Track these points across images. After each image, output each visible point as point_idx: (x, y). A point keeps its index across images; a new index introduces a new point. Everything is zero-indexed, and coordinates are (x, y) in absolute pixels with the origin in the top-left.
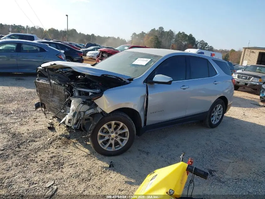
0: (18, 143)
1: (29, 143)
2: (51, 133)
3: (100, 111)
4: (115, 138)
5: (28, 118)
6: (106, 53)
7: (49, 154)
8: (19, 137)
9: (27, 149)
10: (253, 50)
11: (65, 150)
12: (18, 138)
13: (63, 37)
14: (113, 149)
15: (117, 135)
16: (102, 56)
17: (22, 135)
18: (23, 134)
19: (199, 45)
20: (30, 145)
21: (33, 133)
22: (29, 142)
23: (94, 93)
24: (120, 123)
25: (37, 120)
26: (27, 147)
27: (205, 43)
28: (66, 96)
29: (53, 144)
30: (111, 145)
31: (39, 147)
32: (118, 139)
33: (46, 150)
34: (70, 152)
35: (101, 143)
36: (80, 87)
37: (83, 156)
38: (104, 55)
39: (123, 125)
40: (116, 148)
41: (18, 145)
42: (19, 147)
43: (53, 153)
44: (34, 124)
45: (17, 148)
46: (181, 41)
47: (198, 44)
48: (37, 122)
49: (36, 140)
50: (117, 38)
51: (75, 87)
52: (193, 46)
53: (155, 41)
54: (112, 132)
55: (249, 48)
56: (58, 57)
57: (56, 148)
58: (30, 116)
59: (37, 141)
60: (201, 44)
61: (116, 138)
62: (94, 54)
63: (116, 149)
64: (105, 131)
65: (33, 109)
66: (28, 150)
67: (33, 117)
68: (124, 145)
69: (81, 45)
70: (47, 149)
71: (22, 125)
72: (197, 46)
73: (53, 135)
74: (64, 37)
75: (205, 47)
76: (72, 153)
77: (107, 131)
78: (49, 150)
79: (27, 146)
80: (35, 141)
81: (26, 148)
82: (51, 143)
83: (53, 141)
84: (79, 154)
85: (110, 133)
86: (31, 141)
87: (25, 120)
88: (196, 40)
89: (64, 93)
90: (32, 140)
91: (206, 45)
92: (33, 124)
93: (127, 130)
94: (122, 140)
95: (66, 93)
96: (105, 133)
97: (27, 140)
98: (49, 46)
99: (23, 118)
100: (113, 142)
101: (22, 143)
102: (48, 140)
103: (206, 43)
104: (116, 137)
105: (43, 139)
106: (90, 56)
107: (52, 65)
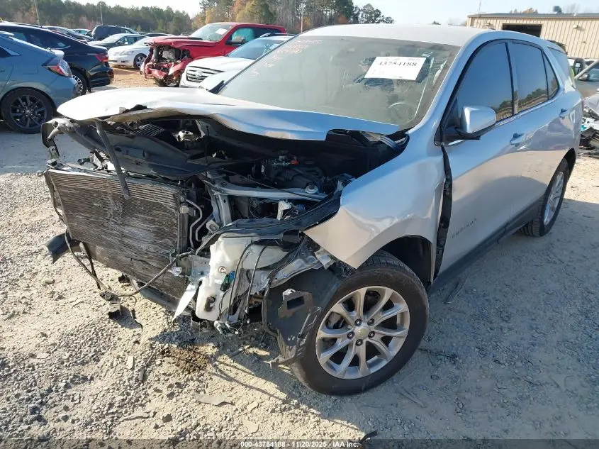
0: (29, 400)
1: (70, 392)
2: (125, 333)
3: (326, 262)
4: (368, 339)
5: (23, 284)
6: (172, 48)
7: (156, 427)
8: (24, 373)
9: (73, 422)
10: (488, 21)
11: (203, 397)
12: (22, 379)
13: (24, 14)
14: (363, 371)
15: (372, 328)
16: (160, 58)
17: (32, 361)
18: (33, 356)
19: (362, 16)
20: (73, 400)
21: (67, 345)
22: (67, 386)
23: (294, 202)
24: (384, 291)
25: (58, 288)
26: (68, 414)
27: (375, 11)
28: (186, 218)
29: (151, 377)
30: (355, 362)
31: (111, 405)
32: (376, 341)
33: (139, 412)
34: (224, 403)
35: (327, 363)
36: (236, 184)
37: (273, 411)
38: (165, 54)
39: (393, 295)
40: (370, 366)
41: (34, 410)
42: (39, 419)
43: (168, 419)
44: (52, 304)
45: (32, 422)
46: (321, 9)
47: (358, 14)
48: (60, 298)
49: (88, 370)
50: (165, 9)
51: (216, 186)
52: (348, 18)
53: (261, 11)
54: (358, 322)
55: (480, 17)
56: (49, 69)
57: (171, 396)
58: (26, 275)
59: (92, 378)
60: (367, 13)
61: (369, 336)
62: (127, 54)
63: (373, 370)
64: (334, 321)
65: (25, 247)
66: (76, 426)
67: (39, 276)
68: (395, 353)
69: (80, 32)
70: (143, 405)
71: (12, 316)
72: (357, 18)
73: (137, 342)
74: (27, 14)
75: (375, 19)
76: (232, 404)
77: (339, 322)
78: (149, 407)
79: (66, 408)
80: (85, 379)
81: (66, 418)
82: (145, 378)
83: (148, 366)
84: (255, 404)
85: (353, 323)
86: (72, 381)
87: (18, 295)
88: (354, 5)
89: (177, 209)
90: (75, 376)
91: (378, 16)
92: (50, 308)
93: (402, 307)
94: (386, 340)
95: (184, 209)
96: (336, 327)
97: (56, 379)
98: (15, 39)
99: (7, 289)
100: (362, 351)
101: (42, 396)
102: (130, 364)
103: (378, 11)
104: (371, 334)
105: (112, 364)
106: (116, 61)
107: (127, 111)
